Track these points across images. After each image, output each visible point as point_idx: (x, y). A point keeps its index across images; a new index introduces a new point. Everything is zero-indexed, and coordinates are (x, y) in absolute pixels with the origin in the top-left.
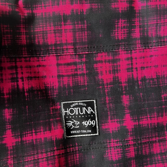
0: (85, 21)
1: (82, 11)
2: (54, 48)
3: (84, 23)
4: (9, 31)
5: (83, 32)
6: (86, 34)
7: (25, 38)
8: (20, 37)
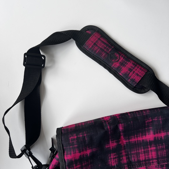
0: (164, 144)
1: (161, 137)
2: (144, 163)
3: (163, 145)
4: (116, 156)
5: (163, 151)
6: (165, 152)
7: (125, 158)
8: (123, 159)
